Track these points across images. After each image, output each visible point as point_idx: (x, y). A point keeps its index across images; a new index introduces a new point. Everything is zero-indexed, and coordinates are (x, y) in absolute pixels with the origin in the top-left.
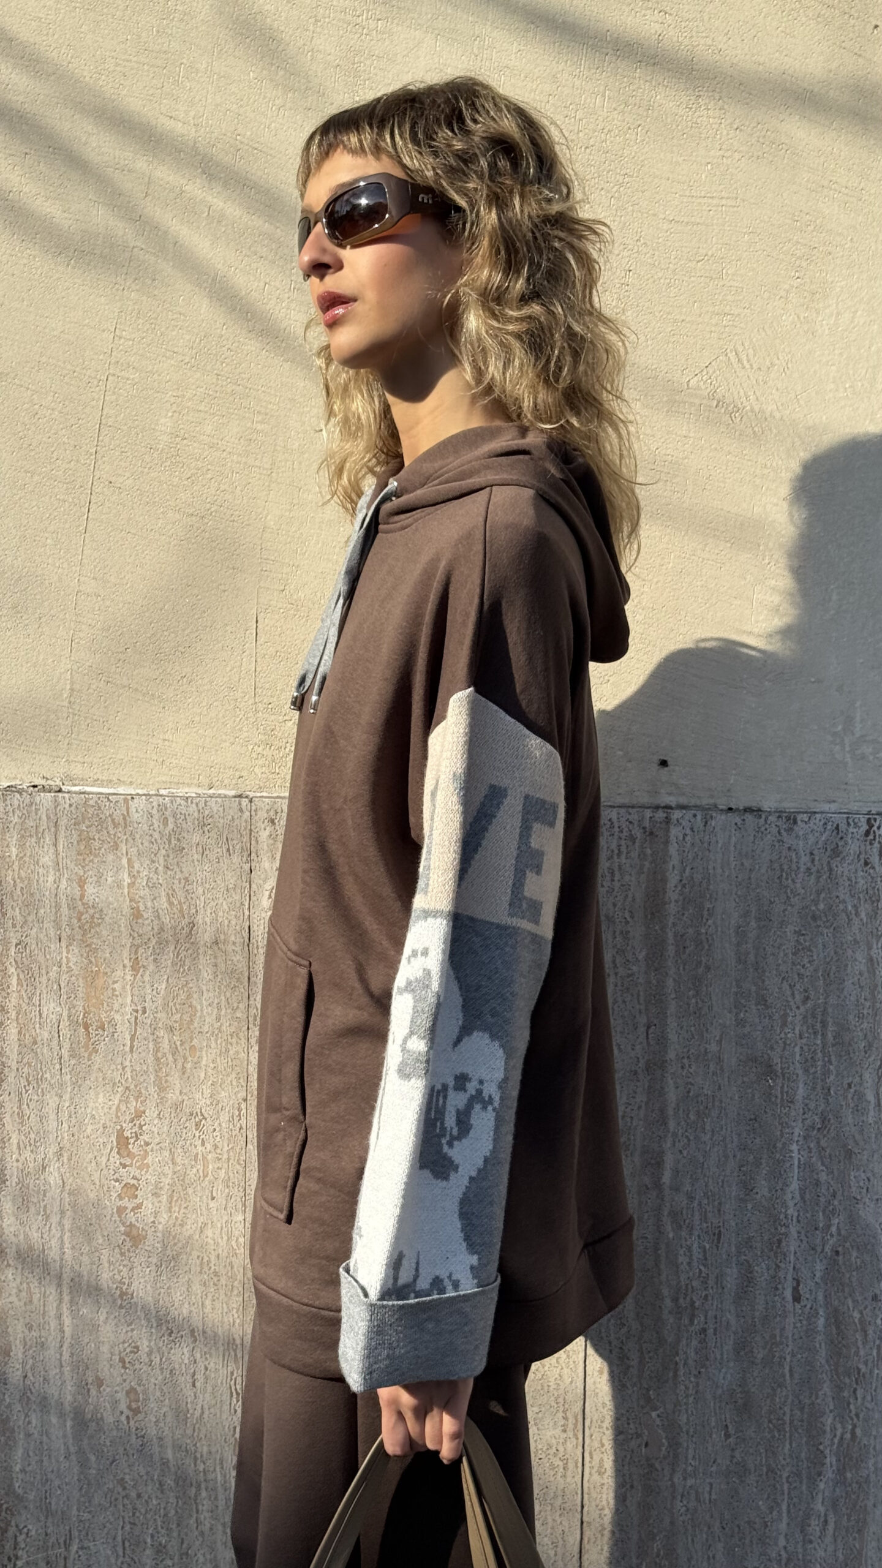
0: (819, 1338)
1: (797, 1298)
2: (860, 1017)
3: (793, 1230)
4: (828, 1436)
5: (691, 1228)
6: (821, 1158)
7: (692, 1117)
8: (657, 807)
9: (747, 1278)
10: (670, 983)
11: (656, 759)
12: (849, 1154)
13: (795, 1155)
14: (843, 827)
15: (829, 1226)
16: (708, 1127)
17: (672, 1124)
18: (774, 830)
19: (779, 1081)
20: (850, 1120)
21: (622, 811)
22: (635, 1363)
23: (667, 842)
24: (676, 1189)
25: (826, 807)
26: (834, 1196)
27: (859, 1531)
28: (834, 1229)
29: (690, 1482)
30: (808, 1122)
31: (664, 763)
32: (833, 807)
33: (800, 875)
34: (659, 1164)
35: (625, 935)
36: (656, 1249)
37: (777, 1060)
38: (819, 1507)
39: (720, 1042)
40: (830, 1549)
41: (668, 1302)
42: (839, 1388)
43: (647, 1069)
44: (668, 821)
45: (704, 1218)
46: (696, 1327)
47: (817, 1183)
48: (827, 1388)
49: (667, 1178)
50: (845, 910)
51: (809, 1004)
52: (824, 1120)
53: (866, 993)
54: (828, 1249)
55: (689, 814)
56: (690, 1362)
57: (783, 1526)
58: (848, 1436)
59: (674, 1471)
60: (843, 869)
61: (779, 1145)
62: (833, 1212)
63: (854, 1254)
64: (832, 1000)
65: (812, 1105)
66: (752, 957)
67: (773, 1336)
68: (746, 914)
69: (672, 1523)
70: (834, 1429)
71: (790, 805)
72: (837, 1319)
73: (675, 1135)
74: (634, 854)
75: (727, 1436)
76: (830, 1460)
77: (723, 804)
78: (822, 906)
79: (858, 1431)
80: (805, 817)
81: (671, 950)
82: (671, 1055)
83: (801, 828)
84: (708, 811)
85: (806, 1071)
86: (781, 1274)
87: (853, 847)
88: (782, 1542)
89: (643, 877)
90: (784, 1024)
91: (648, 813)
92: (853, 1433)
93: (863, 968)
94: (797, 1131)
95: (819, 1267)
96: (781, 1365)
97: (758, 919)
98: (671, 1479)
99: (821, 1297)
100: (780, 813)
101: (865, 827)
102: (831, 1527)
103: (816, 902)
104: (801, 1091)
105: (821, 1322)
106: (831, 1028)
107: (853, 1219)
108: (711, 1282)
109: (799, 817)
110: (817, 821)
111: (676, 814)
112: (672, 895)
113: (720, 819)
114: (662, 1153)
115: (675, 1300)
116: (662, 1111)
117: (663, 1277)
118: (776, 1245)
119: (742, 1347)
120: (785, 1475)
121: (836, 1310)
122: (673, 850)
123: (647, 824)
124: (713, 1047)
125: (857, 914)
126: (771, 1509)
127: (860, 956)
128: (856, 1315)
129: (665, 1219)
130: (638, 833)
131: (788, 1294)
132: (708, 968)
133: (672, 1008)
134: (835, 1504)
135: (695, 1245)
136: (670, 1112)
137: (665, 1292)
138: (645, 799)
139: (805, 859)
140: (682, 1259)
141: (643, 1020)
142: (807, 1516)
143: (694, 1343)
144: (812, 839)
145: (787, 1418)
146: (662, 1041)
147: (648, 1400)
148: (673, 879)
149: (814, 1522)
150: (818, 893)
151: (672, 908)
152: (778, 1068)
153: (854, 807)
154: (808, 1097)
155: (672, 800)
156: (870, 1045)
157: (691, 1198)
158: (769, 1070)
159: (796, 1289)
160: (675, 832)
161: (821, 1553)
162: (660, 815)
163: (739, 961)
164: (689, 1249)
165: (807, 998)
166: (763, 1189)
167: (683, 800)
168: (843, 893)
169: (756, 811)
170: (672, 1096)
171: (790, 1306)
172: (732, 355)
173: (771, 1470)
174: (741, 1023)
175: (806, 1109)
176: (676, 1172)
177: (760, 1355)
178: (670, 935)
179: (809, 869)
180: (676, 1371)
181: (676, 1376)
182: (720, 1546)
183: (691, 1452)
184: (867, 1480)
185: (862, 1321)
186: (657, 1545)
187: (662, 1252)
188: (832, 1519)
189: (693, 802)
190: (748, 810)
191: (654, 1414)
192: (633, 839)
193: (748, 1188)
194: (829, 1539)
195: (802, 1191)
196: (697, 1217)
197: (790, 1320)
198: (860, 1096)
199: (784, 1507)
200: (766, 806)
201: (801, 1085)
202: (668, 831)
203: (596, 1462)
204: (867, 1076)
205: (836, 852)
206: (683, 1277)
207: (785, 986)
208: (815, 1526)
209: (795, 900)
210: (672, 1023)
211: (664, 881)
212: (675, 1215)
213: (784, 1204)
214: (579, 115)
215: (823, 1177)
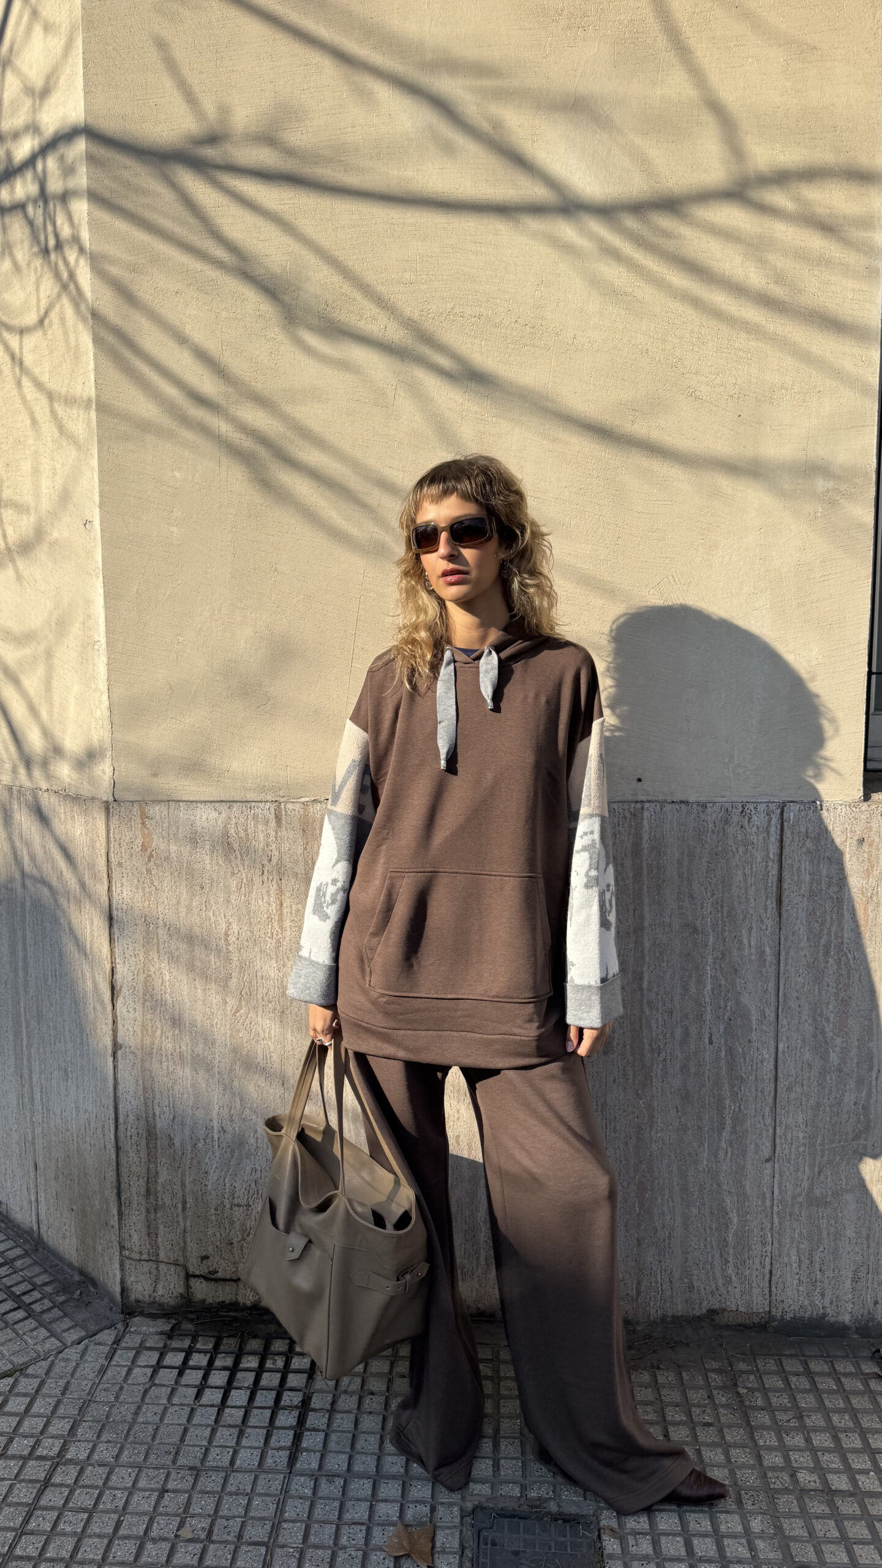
0: (722, 1062)
1: (711, 1043)
2: (740, 903)
3: (708, 1009)
4: (728, 1110)
5: (658, 1009)
6: (722, 973)
7: (657, 954)
8: (637, 802)
9: (686, 1034)
10: (645, 888)
11: (636, 778)
12: (736, 970)
13: (709, 972)
14: (730, 809)
15: (726, 1007)
16: (665, 959)
17: (647, 958)
18: (696, 812)
19: (700, 936)
20: (736, 954)
21: (620, 804)
22: (631, 1077)
23: (642, 819)
24: (649, 990)
25: (720, 800)
26: (728, 992)
27: (743, 1156)
28: (729, 1008)
29: (659, 1135)
30: (715, 956)
31: (639, 780)
32: (724, 800)
33: (709, 834)
34: (641, 978)
35: (622, 865)
36: (640, 1020)
37: (699, 925)
38: (723, 1145)
39: (670, 917)
40: (729, 1165)
41: (647, 1047)
42: (732, 1086)
43: (635, 931)
44: (642, 808)
45: (664, 1005)
46: (661, 1058)
47: (720, 986)
48: (726, 1087)
49: (645, 985)
50: (732, 850)
51: (715, 897)
52: (723, 954)
53: (743, 891)
54: (726, 1018)
55: (654, 805)
56: (659, 1076)
57: (706, 1155)
58: (737, 1109)
59: (651, 1130)
60: (731, 830)
61: (701, 967)
62: (728, 1000)
63: (739, 1020)
64: (726, 895)
65: (717, 947)
66: (686, 875)
67: (700, 1062)
68: (683, 853)
69: (651, 1155)
70: (730, 1106)
71: (703, 799)
72: (731, 1052)
73: (649, 964)
74: (626, 825)
75: (677, 1111)
76: (729, 1121)
77: (669, 799)
78: (720, 848)
79: (742, 1107)
80: (711, 805)
81: (645, 872)
82: (646, 924)
83: (709, 810)
84: (662, 803)
85: (714, 930)
86: (703, 1031)
87: (735, 819)
88: (705, 1163)
89: (631, 837)
90: (702, 907)
91: (633, 805)
92: (739, 1107)
93: (741, 879)
94: (709, 960)
95: (722, 1027)
96: (703, 1075)
97: (688, 856)
98: (650, 1133)
99: (723, 1042)
100: (698, 803)
101: (741, 809)
102: (729, 1154)
103: (717, 846)
104: (711, 940)
105: (723, 1054)
106: (725, 909)
107: (738, 1003)
108: (668, 1036)
109: (708, 805)
110: (717, 807)
111: (647, 805)
112: (645, 845)
113: (668, 808)
114: (642, 973)
115: (651, 1045)
116: (642, 952)
117: (644, 1034)
118: (700, 1017)
119: (684, 1068)
120: (706, 1129)
121: (730, 1048)
122: (645, 822)
123: (632, 810)
124: (667, 920)
125: (738, 852)
126: (700, 1147)
127: (739, 873)
128: (740, 1050)
129: (645, 1005)
130: (628, 815)
131: (707, 1040)
132: (664, 881)
133: (646, 900)
134: (731, 1143)
135: (660, 1019)
136: (646, 952)
137: (645, 1041)
138: (631, 798)
139: (711, 825)
140: (654, 1025)
141: (631, 907)
142: (718, 1149)
143: (660, 1066)
144: (714, 815)
145: (707, 1102)
146: (642, 917)
147: (638, 1095)
148: (646, 837)
149: (720, 1152)
150: (718, 842)
151: (646, 852)
152: (700, 929)
153: (734, 799)
154: (714, 943)
155: (644, 798)
156: (745, 917)
157: (657, 995)
158: (695, 930)
159: (710, 1038)
160: (646, 814)
161: (724, 1167)
162: (639, 805)
163: (679, 877)
164: (657, 1020)
165: (714, 894)
166: (693, 989)
167: (650, 798)
168: (730, 842)
169: (687, 803)
170: (647, 945)
171: (708, 1047)
172: (671, 578)
173: (699, 1128)
174: (680, 907)
175: (714, 949)
176: (650, 982)
177: (693, 1070)
178: (645, 865)
179: (713, 831)
180: (651, 1080)
181: (651, 1083)
182: (675, 1166)
183: (659, 1121)
184: (747, 1130)
185: (743, 1053)
186: (644, 1166)
187: (644, 1022)
188: (729, 1150)
189: (654, 799)
190: (682, 802)
191: (641, 1102)
192: (625, 818)
193: (685, 989)
194: (728, 1160)
195: (713, 990)
196: (660, 1004)
197: (708, 1053)
198: (741, 942)
199: (706, 1145)
200: (691, 800)
201: (711, 937)
202: (642, 813)
203: (612, 1126)
204: (744, 932)
205: (727, 822)
206: (654, 1034)
207: (702, 888)
208: (721, 1154)
209: (706, 846)
210: (646, 909)
211: (641, 838)
212: (649, 1003)
213: (704, 996)
214: (593, 461)
215: (723, 982)
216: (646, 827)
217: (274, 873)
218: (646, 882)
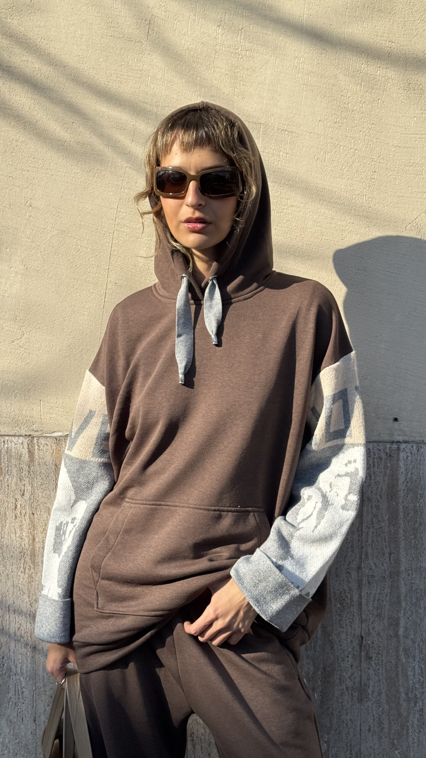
216: (402, 469)
217: (27, 508)
218: (402, 526)
